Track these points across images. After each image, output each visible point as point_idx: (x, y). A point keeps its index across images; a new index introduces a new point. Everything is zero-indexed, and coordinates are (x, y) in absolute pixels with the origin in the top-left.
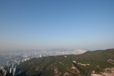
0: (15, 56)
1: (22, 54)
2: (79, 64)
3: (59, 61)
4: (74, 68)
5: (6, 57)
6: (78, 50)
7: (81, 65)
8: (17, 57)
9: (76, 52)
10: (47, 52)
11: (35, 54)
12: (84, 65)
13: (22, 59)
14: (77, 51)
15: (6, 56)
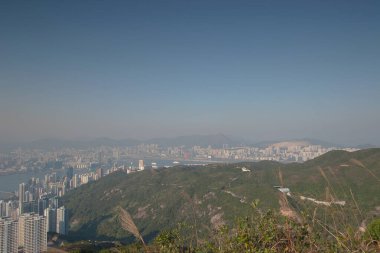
0: (39, 164)
1: (63, 157)
2: (303, 198)
3: (223, 188)
4: (287, 213)
5: (6, 167)
6: (283, 145)
7: (312, 202)
8: (48, 165)
9: (275, 152)
10: (160, 151)
11: (116, 154)
12: (324, 205)
13: (70, 176)
14: (281, 149)
15: (6, 163)
